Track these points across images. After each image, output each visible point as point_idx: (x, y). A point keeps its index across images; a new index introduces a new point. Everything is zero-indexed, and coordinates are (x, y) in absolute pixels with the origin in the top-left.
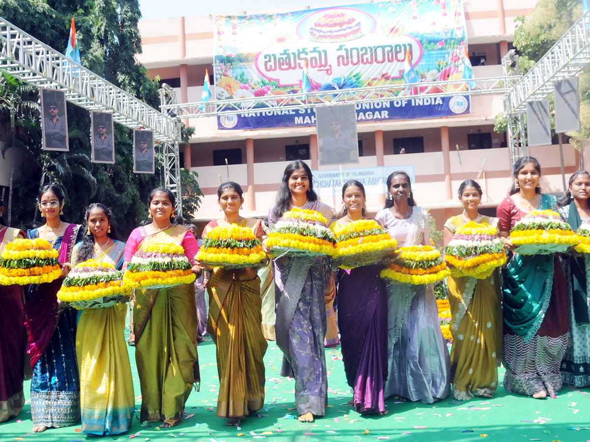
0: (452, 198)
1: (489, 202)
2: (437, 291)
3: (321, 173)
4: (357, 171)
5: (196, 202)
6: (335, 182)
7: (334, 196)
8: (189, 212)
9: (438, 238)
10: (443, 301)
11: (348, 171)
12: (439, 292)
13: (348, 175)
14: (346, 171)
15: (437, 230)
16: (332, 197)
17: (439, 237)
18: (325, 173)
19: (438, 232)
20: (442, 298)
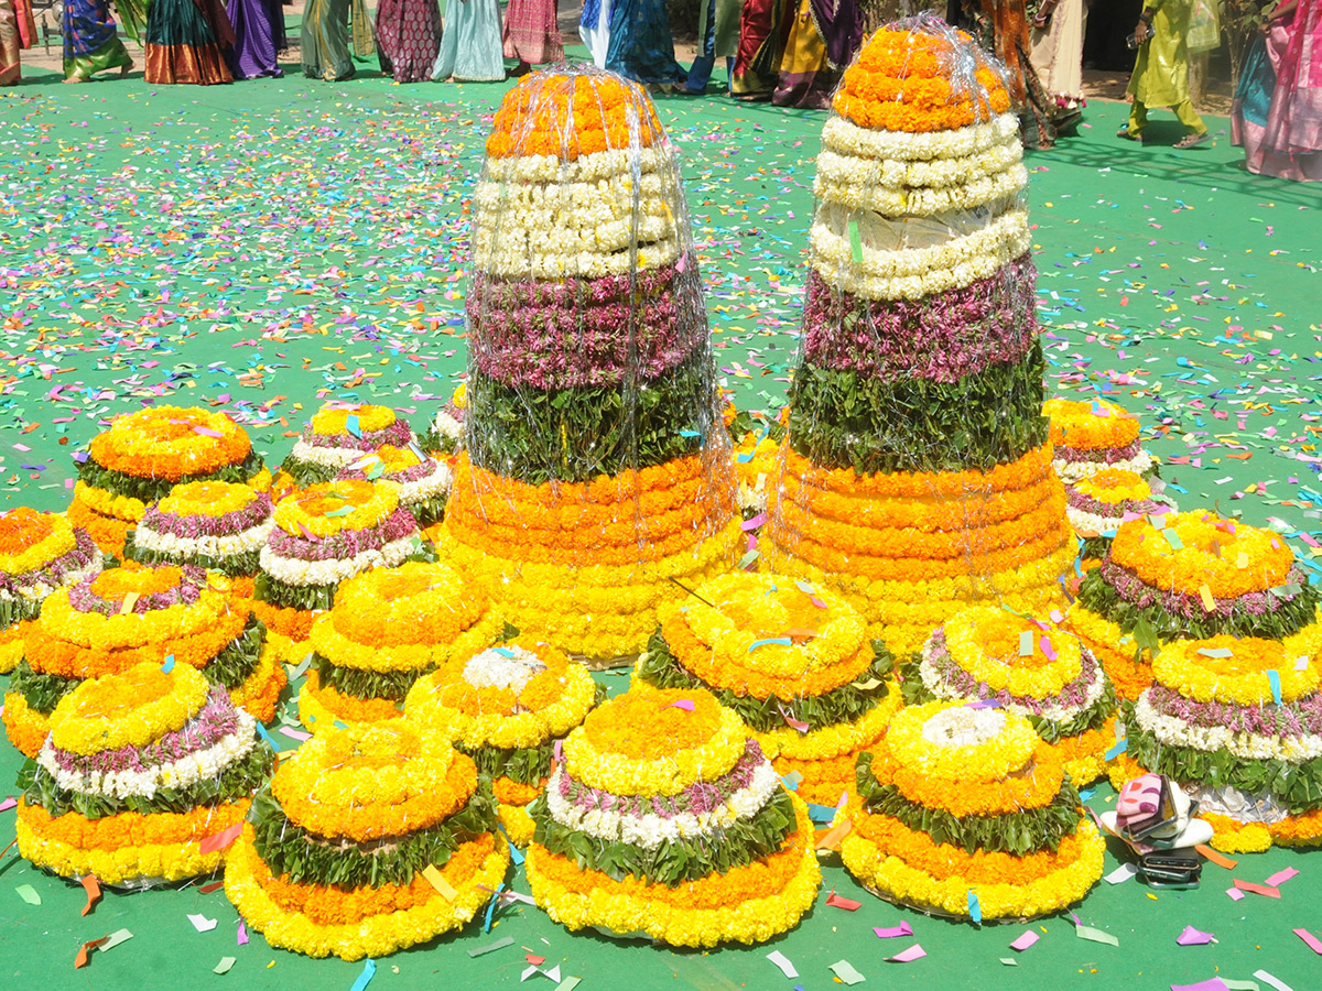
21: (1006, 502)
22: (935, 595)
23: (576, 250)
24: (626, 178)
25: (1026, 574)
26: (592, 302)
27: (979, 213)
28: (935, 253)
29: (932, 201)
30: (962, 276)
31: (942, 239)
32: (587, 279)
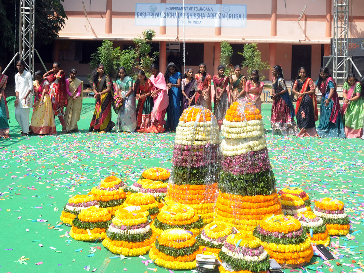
0: (276, 36)
1: (307, 40)
2: (260, 182)
3: (169, 6)
4: (199, 6)
5: (61, 23)
6: (180, 14)
7: (178, 26)
8: (54, 31)
9: (262, 69)
10: (267, 197)
11: (191, 6)
12: (262, 184)
13: (191, 9)
14: (189, 6)
15: (262, 62)
16: (176, 27)
17: (263, 67)
18: (172, 6)
19: (262, 63)
20: (266, 193)
21: (246, 204)
22: (229, 221)
23: (183, 140)
24: (193, 127)
25: (250, 222)
26: (184, 150)
27: (245, 139)
28: (235, 147)
29: (234, 136)
30: (239, 153)
31: (237, 144)
32: (184, 145)
